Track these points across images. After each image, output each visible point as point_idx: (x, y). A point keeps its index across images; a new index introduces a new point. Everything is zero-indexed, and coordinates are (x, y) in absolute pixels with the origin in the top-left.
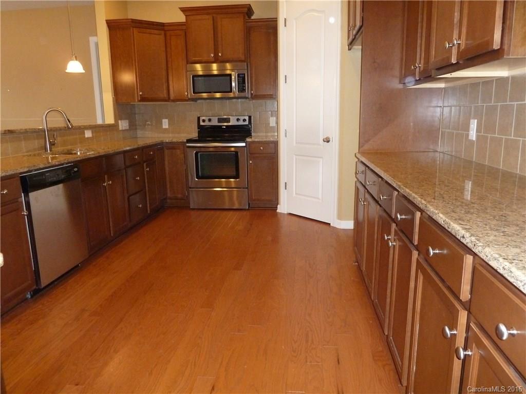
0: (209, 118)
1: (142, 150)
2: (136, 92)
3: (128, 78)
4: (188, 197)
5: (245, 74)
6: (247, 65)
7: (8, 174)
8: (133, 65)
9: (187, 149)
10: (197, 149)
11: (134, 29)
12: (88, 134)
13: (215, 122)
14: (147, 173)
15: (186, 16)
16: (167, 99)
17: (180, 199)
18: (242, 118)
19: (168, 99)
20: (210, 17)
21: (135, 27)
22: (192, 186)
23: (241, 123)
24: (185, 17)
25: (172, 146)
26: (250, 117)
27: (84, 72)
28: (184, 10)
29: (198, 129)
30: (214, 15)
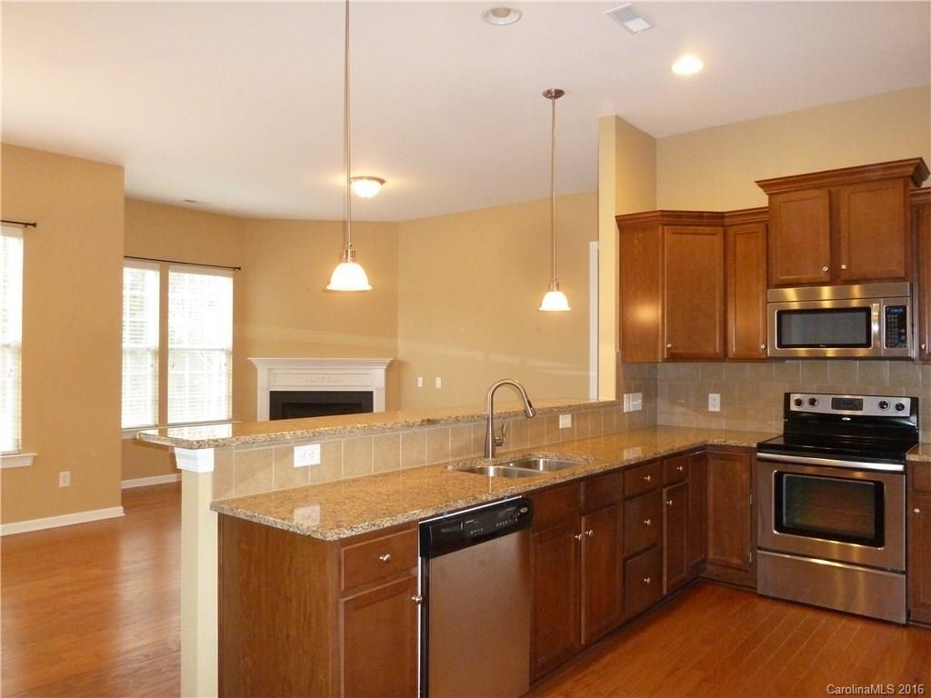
0: (812, 396)
1: (662, 463)
2: (660, 345)
3: (648, 313)
4: (754, 565)
5: (905, 308)
6: (911, 285)
7: (396, 523)
8: (658, 292)
9: (759, 463)
10: (781, 465)
11: (666, 227)
12: (565, 421)
13: (825, 407)
14: (668, 511)
15: (769, 195)
16: (721, 356)
17: (735, 568)
18: (893, 401)
19: (723, 357)
20: (823, 193)
21: (667, 225)
22: (763, 546)
23: (891, 412)
24: (767, 197)
25: (725, 454)
26: (915, 402)
27: (569, 309)
28: (765, 185)
29: (785, 418)
30: (833, 189)
